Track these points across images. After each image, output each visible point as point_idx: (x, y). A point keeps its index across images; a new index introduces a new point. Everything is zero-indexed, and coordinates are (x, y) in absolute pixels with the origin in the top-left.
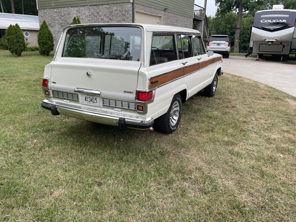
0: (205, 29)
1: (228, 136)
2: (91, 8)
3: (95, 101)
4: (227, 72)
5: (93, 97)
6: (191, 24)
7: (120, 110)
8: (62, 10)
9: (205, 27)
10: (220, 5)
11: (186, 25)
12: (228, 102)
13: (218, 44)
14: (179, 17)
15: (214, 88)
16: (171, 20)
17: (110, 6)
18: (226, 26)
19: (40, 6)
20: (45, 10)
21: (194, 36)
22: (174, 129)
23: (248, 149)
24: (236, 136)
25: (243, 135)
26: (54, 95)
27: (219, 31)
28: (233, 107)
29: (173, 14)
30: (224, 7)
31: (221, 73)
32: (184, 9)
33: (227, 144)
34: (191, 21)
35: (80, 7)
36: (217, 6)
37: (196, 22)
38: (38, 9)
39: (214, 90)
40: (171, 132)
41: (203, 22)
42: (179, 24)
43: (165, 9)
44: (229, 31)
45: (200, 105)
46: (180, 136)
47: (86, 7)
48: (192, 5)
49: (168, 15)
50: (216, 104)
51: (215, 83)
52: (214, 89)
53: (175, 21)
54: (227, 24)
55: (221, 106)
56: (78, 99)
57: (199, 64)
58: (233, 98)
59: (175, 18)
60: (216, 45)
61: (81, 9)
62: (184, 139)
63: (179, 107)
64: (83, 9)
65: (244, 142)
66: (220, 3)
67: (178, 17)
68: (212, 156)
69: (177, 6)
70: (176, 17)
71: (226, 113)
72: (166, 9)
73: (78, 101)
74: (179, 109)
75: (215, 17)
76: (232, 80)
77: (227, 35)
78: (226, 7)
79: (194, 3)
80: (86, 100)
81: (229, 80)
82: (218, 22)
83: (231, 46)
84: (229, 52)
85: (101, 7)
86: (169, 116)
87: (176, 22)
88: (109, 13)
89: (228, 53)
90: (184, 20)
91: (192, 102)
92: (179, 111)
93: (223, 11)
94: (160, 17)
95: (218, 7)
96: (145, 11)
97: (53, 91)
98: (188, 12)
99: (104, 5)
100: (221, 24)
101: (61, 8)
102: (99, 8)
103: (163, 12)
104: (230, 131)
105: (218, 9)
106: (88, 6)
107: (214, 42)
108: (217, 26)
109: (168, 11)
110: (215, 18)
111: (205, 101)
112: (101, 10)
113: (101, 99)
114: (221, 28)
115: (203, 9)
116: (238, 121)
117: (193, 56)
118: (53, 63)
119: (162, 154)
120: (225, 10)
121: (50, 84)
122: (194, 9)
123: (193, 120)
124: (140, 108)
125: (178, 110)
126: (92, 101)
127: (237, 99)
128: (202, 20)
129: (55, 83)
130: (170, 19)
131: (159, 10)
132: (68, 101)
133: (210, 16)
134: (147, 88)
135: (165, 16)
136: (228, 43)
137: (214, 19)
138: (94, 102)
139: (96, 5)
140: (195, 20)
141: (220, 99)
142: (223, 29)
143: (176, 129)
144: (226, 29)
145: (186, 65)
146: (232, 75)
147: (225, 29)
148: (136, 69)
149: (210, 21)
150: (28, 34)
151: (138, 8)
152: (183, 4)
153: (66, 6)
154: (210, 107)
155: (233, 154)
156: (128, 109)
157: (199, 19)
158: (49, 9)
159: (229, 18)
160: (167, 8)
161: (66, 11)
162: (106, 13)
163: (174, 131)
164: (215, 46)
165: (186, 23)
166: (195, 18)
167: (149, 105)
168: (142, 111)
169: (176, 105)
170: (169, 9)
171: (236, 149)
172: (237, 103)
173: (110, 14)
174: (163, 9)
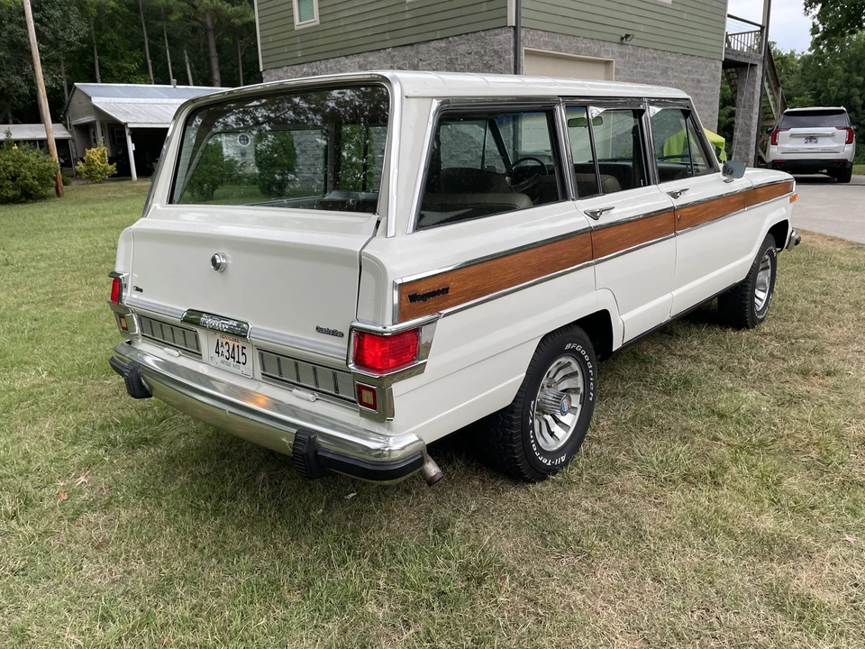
0: (768, 91)
1: (778, 506)
2: (396, 53)
3: (242, 359)
4: (832, 234)
5: (236, 344)
6: (714, 77)
7: (310, 396)
8: (323, 66)
9: (766, 84)
10: (820, 13)
11: (699, 81)
12: (814, 351)
13: (811, 138)
14: (673, 58)
15: (762, 295)
16: (642, 70)
17: (450, 42)
18: (847, 80)
19: (267, 60)
20: (280, 70)
21: (653, 110)
22: (557, 462)
23: (856, 585)
24: (816, 512)
25: (851, 505)
26: (142, 330)
27: (824, 97)
28: (829, 374)
29: (652, 51)
30: (836, 17)
31: (793, 242)
32: (691, 31)
33: (768, 547)
34: (717, 67)
35: (367, 54)
36: (810, 15)
37: (737, 71)
38: (261, 70)
39: (760, 305)
40: (541, 474)
41: (759, 72)
42: (673, 82)
43: (622, 38)
44: (860, 96)
45: (695, 359)
46: (573, 495)
47: (383, 54)
48: (719, 18)
49: (632, 55)
50: (761, 359)
51: (764, 277)
52: (761, 300)
53: (658, 73)
54: (851, 72)
55: (780, 365)
56: (198, 349)
57: (672, 210)
58: (839, 332)
59: (658, 63)
60: (803, 140)
61: (371, 59)
62: (586, 510)
63: (580, 378)
64: (376, 60)
65: (846, 544)
66: (820, 5)
67: (669, 61)
68: (682, 610)
69: (663, 26)
70: (661, 59)
71: (794, 401)
72: (627, 36)
73: (196, 354)
74: (580, 385)
75: (809, 53)
76: (847, 261)
77: (842, 108)
78: (841, 18)
79: (725, 10)
80: (218, 353)
81: (835, 262)
82: (819, 67)
83: (857, 142)
84: (852, 164)
85: (423, 48)
86: (525, 416)
87: (662, 74)
88: (445, 65)
89: (848, 166)
90: (689, 68)
91: (669, 348)
92: (582, 390)
93: (831, 32)
94: (608, 63)
95: (816, 21)
96: (558, 48)
97: (141, 317)
98: (703, 41)
99: (432, 43)
100: (830, 73)
101: (318, 63)
102: (418, 53)
103: (616, 48)
104: (794, 483)
105: (814, 26)
106: (388, 50)
107: (794, 130)
108: (815, 81)
109: (634, 41)
110: (810, 57)
111: (720, 342)
112: (422, 57)
113: (257, 351)
114: (833, 88)
115: (759, 28)
116: (840, 437)
117: (649, 184)
118: (142, 224)
119: (475, 577)
120: (839, 27)
121: (129, 294)
122: (727, 30)
123: (651, 422)
124: (367, 396)
125: (576, 390)
126: (234, 358)
127: (850, 341)
128: (755, 63)
129: (141, 290)
130: (642, 67)
131: (602, 43)
132: (176, 353)
133: (792, 52)
134: (388, 321)
135: (622, 61)
136: (845, 132)
137: (806, 61)
138: (238, 362)
139: (412, 45)
140: (727, 64)
141: (780, 338)
142: (840, 89)
143: (565, 464)
144: (849, 89)
145: (604, 220)
146: (851, 243)
147: (844, 88)
148: (353, 243)
149: (793, 65)
150: (248, 140)
151: (532, 40)
152: (685, 16)
153: (333, 55)
154: (731, 370)
155: (780, 608)
156: (335, 397)
157: (743, 60)
158: (289, 68)
159: (858, 53)
160: (629, 33)
161: (331, 67)
162: (437, 65)
163: (554, 470)
164: (800, 145)
165: (696, 76)
166: (730, 57)
167: (398, 388)
168: (374, 407)
169: (567, 371)
170: (637, 35)
171: (803, 579)
172: (850, 356)
173: (448, 66)
174: (617, 39)
